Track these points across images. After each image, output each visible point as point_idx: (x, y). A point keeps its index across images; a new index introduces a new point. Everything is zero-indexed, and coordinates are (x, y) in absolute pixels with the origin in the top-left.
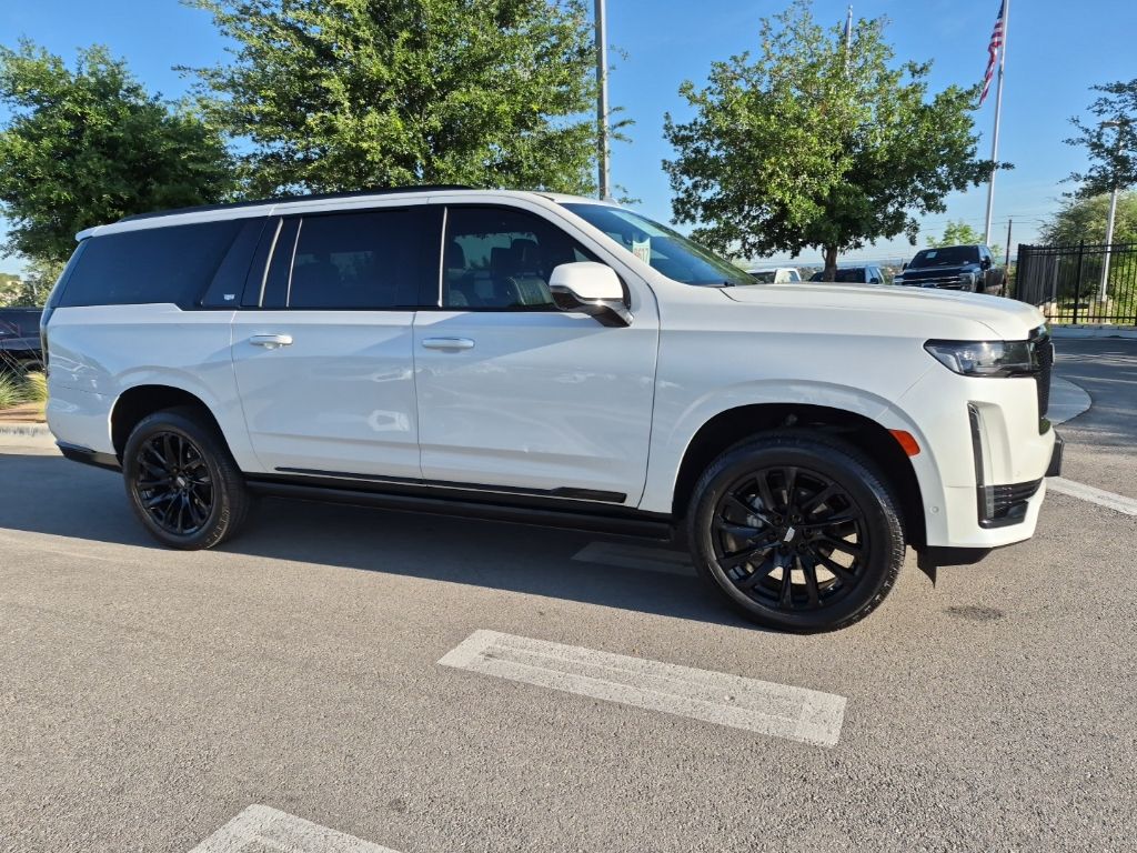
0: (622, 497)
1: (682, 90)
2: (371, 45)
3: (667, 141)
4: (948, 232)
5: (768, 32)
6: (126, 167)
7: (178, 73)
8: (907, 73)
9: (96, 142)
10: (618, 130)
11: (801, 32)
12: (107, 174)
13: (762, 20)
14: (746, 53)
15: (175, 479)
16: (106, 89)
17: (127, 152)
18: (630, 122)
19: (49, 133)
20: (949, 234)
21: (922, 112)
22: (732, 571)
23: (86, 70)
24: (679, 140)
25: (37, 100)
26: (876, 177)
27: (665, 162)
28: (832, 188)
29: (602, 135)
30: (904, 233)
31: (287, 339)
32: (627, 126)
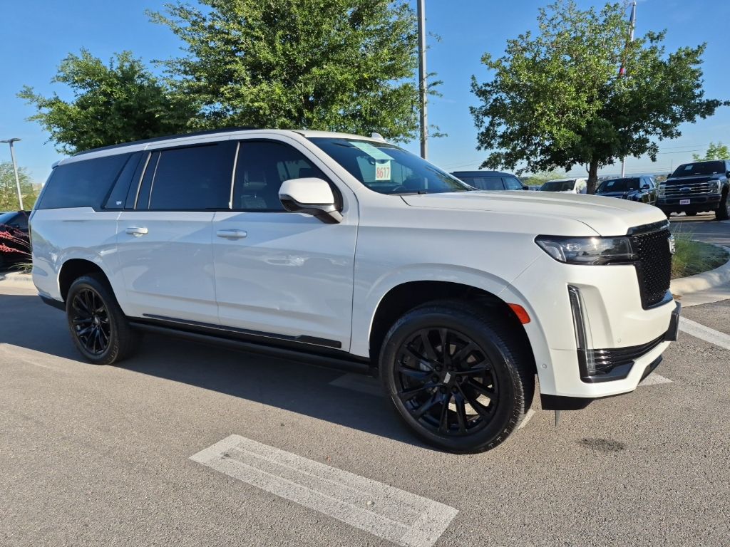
0: (339, 344)
1: (483, 60)
2: (263, 40)
3: (474, 94)
4: (710, 151)
5: (544, 18)
6: (135, 123)
7: (153, 64)
8: (648, 39)
9: (119, 109)
10: (432, 88)
11: (568, 16)
12: (123, 127)
13: (540, 9)
14: (529, 33)
15: (93, 319)
16: (127, 77)
17: (136, 113)
18: (440, 82)
19: (93, 104)
20: (710, 152)
21: (658, 66)
22: (408, 402)
23: (116, 65)
24: (482, 93)
25: (90, 85)
26: (623, 114)
27: (471, 108)
28: (588, 122)
29: (422, 91)
30: (646, 153)
31: (145, 230)
32: (438, 85)
